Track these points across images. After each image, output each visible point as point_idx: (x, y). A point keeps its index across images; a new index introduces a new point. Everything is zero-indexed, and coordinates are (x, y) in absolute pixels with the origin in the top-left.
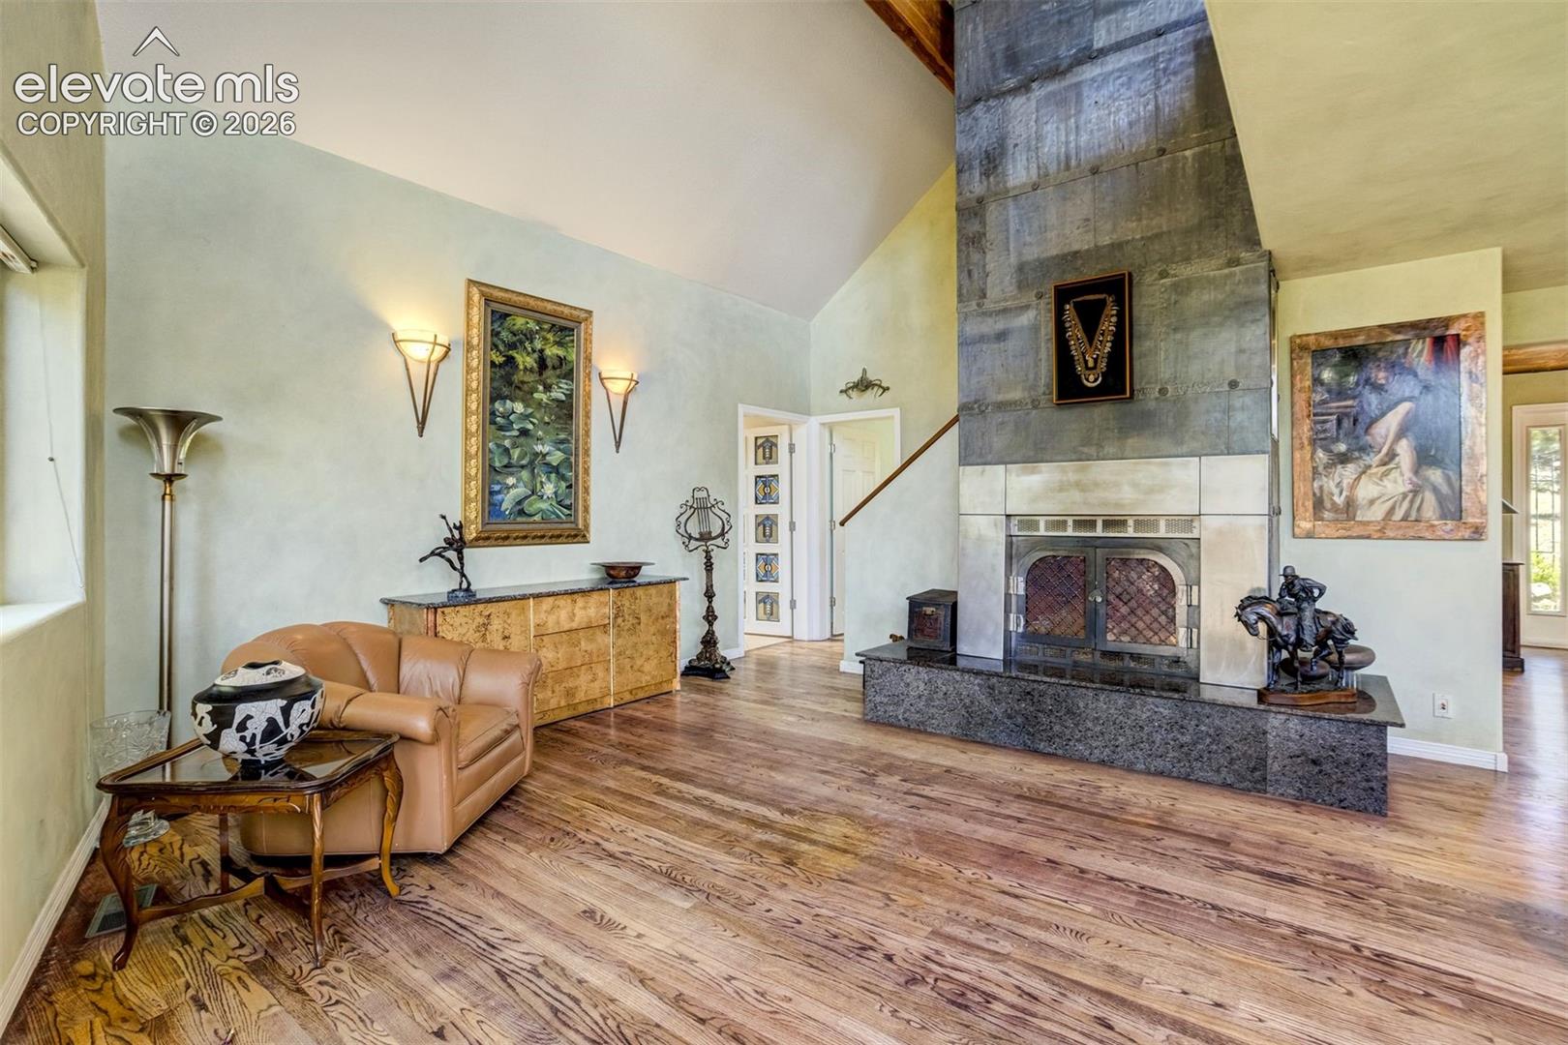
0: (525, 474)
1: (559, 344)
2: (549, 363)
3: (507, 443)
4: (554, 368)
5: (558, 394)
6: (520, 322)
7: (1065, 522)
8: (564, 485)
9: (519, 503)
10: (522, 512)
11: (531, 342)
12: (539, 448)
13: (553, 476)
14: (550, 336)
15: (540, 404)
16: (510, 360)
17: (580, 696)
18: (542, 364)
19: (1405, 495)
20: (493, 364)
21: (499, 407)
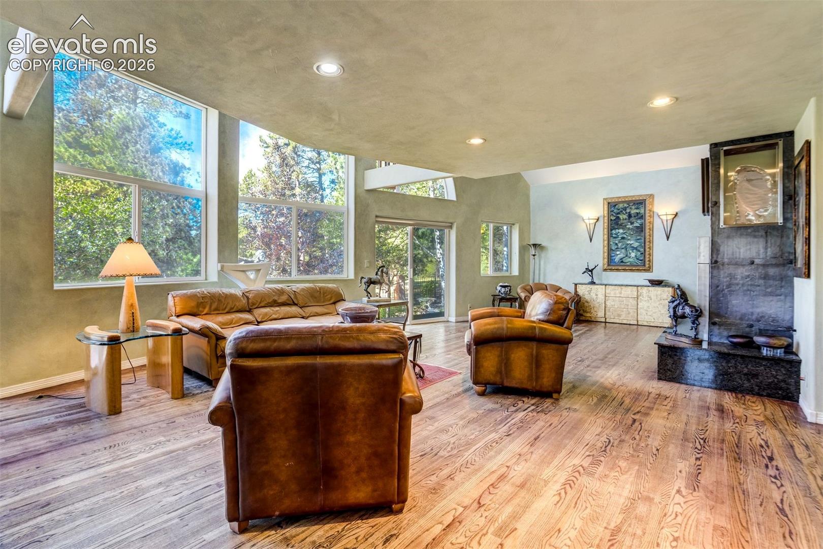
0: (623, 251)
1: (637, 208)
2: (633, 215)
3: (617, 242)
4: (635, 217)
5: (636, 224)
6: (621, 206)
8: (639, 253)
9: (621, 259)
10: (622, 262)
11: (625, 210)
12: (629, 242)
13: (635, 251)
14: (633, 207)
15: (629, 229)
16: (618, 218)
18: (630, 216)
20: (611, 220)
21: (614, 232)
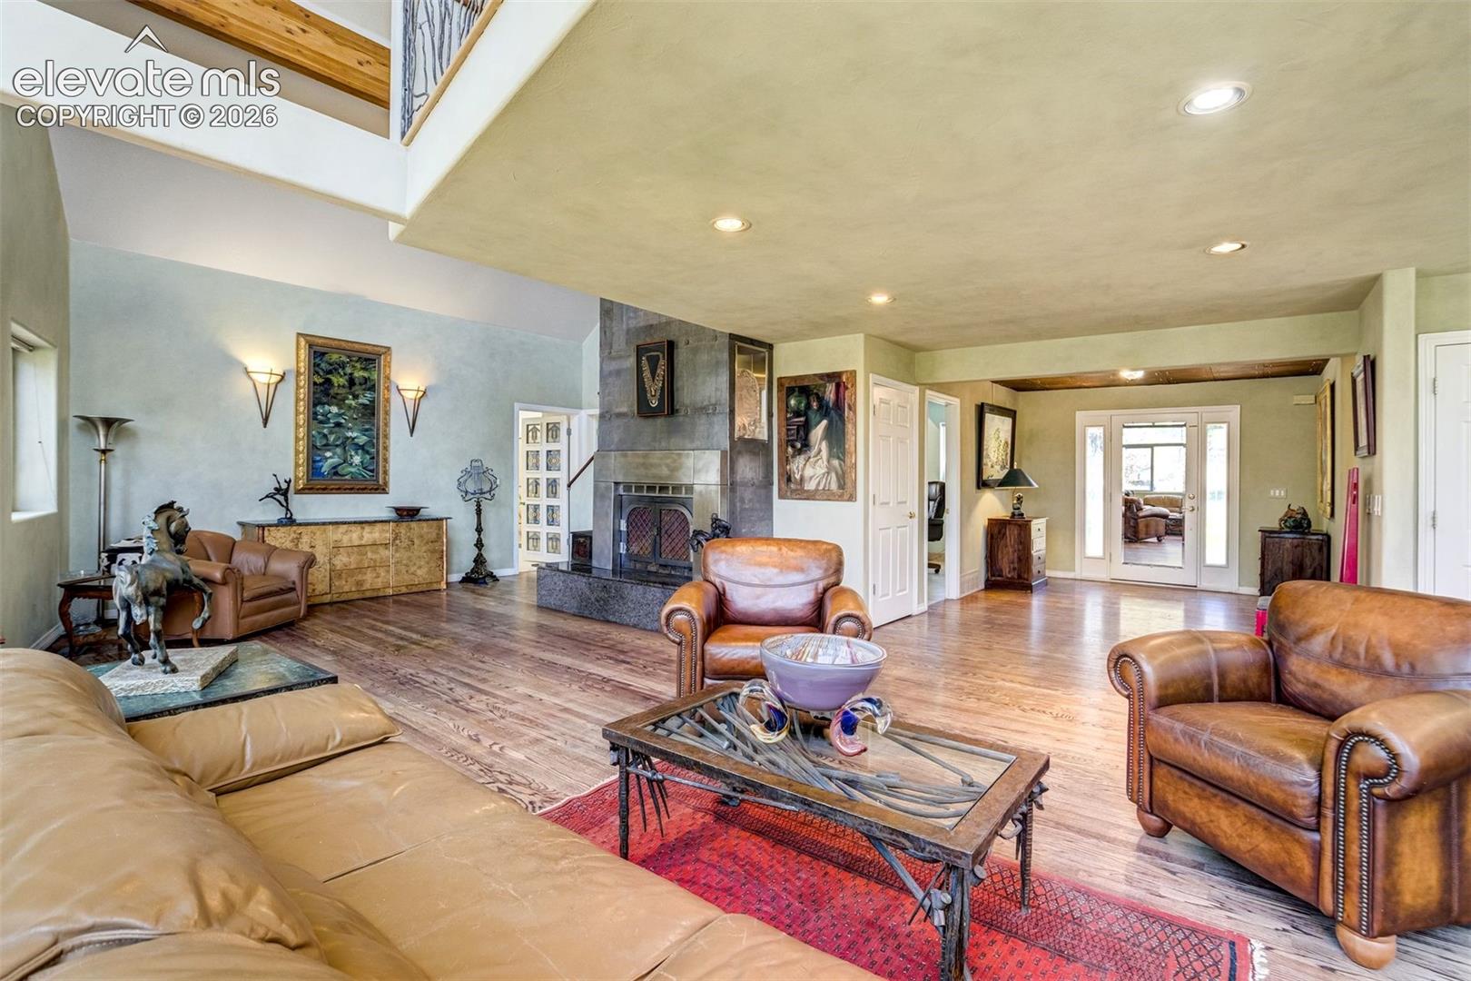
0: (339, 450)
1: (365, 369)
2: (357, 381)
3: (325, 431)
4: (360, 384)
5: (363, 400)
6: (335, 357)
7: (643, 487)
8: (368, 457)
9: (335, 468)
10: (336, 473)
11: (344, 369)
12: (349, 434)
13: (360, 451)
14: (358, 365)
15: (350, 407)
16: (328, 381)
17: (367, 586)
18: (352, 382)
19: (824, 474)
20: (315, 384)
21: (320, 409)
